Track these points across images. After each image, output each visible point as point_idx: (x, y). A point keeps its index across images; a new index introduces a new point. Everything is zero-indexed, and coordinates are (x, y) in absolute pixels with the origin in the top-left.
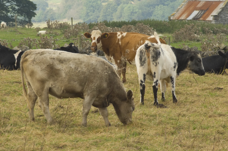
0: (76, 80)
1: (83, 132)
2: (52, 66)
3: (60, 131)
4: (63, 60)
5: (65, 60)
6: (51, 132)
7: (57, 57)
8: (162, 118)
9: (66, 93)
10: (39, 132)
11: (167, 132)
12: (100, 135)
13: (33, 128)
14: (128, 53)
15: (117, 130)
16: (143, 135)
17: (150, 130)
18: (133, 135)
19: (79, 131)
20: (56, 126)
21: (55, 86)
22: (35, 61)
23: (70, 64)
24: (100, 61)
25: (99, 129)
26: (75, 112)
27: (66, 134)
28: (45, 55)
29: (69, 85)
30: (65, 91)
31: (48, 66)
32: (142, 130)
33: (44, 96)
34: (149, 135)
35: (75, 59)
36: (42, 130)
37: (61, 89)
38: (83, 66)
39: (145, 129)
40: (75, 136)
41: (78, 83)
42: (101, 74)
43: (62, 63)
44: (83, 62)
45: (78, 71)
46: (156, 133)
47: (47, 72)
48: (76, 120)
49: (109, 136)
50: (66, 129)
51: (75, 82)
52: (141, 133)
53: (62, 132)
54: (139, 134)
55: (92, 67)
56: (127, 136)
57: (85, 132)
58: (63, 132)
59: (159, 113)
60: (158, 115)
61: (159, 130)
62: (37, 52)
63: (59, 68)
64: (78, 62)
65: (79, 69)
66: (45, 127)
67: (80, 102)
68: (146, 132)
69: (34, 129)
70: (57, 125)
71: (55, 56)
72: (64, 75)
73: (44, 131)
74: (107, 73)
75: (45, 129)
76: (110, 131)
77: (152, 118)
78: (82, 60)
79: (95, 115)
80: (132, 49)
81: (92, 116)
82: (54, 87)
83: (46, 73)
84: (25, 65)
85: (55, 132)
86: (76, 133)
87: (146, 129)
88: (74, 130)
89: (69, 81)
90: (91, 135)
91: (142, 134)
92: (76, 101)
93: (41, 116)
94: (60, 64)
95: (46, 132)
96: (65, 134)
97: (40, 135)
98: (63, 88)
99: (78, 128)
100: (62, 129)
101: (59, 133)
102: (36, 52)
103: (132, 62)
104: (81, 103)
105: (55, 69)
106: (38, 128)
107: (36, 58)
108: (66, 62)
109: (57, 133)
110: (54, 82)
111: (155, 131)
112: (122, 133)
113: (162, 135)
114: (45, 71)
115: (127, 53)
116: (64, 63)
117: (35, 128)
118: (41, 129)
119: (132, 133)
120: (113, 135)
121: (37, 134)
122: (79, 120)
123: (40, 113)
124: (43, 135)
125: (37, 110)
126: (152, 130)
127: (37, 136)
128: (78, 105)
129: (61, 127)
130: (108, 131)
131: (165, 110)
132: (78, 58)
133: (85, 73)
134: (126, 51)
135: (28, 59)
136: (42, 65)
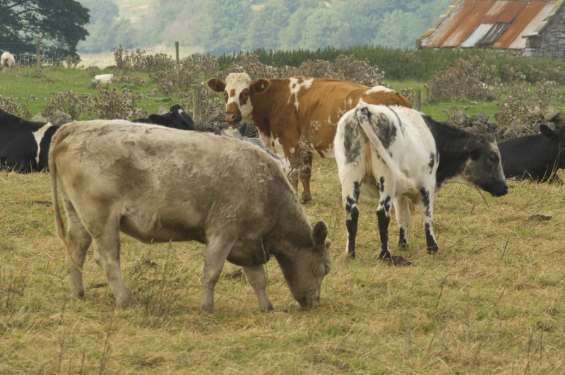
0: (186, 197)
1: (204, 326)
2: (128, 161)
3: (147, 325)
4: (155, 147)
5: (159, 148)
6: (125, 326)
7: (140, 140)
8: (400, 291)
9: (162, 229)
10: (96, 326)
11: (412, 325)
12: (246, 333)
13: (80, 317)
14: (317, 129)
15: (288, 321)
16: (352, 333)
17: (371, 321)
18: (329, 332)
19: (195, 323)
20: (136, 312)
21: (135, 212)
22: (86, 150)
23: (172, 157)
24: (247, 150)
25: (244, 319)
26: (183, 276)
27: (162, 332)
28: (110, 135)
29: (170, 209)
30: (159, 223)
31: (117, 161)
32: (350, 321)
33: (107, 237)
34: (367, 334)
35: (185, 145)
36: (104, 320)
37: (151, 218)
38: (203, 161)
39: (357, 319)
40: (184, 337)
41: (192, 204)
42: (249, 181)
43: (153, 154)
44: (206, 152)
45: (191, 175)
46: (385, 329)
47: (115, 177)
48: (186, 295)
49: (270, 335)
50: (162, 319)
51: (186, 200)
52: (349, 328)
53: (151, 327)
54: (344, 330)
55: (226, 164)
56: (314, 336)
57: (209, 327)
58: (156, 325)
59: (392, 279)
60: (389, 285)
61: (391, 322)
62: (90, 128)
63: (146, 167)
64: (192, 152)
65: (194, 171)
66: (110, 314)
67: (196, 252)
68: (362, 325)
69: (84, 318)
70: (140, 309)
71: (135, 137)
72: (157, 184)
73: (108, 323)
74: (265, 179)
75: (111, 318)
76: (272, 322)
77: (374, 291)
78: (202, 147)
79: (234, 283)
80: (327, 120)
81: (227, 286)
82: (134, 214)
83: (114, 179)
84: (62, 159)
85: (135, 325)
86: (187, 329)
87: (360, 319)
88: (181, 322)
89: (171, 198)
90: (224, 334)
91: (351, 330)
92: (187, 248)
93: (99, 286)
94: (147, 157)
95: (113, 325)
96: (159, 330)
97: (97, 333)
98: (154, 217)
99: (192, 316)
100: (151, 318)
101: (145, 327)
102: (87, 127)
103: (326, 151)
104: (198, 255)
105: (136, 169)
106: (94, 315)
107: (88, 142)
108: (161, 153)
109: (141, 327)
110: (134, 201)
111: (382, 324)
112: (301, 328)
114: (111, 174)
115: (314, 128)
116: (158, 154)
117: (86, 316)
118: (100, 318)
119: (325, 328)
120: (278, 333)
121: (91, 331)
122: (195, 297)
123: (98, 278)
124: (104, 333)
125: (90, 271)
126: (376, 322)
127: (90, 335)
128: (193, 258)
129: (149, 314)
130: (266, 324)
131: (406, 272)
132: (191, 142)
133: (210, 178)
134: (311, 124)
135: (69, 144)
136: (103, 159)
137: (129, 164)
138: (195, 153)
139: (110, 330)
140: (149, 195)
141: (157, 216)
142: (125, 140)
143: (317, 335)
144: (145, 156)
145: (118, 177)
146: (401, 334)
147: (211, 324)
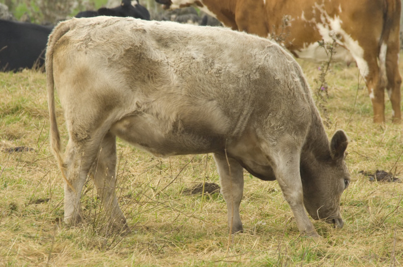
0: (212, 95)
1: (160, 248)
2: (139, 50)
3: (94, 246)
6: (69, 247)
7: (152, 29)
10: (35, 247)
11: (398, 249)
12: (207, 256)
13: (17, 237)
15: (256, 243)
16: (328, 257)
17: (350, 245)
18: (302, 257)
19: (148, 244)
20: (83, 232)
21: (148, 109)
22: (91, 40)
23: (189, 50)
25: (205, 241)
27: (111, 254)
31: (128, 51)
32: (327, 244)
34: (345, 259)
36: (44, 240)
39: (335, 242)
40: (137, 260)
43: (166, 45)
46: (366, 253)
49: (235, 259)
50: (111, 240)
52: (325, 253)
53: (99, 248)
54: (319, 255)
56: (285, 261)
57: (165, 249)
58: (104, 247)
61: (374, 246)
63: (160, 59)
65: (217, 66)
66: (52, 233)
68: (339, 249)
69: (22, 238)
70: (87, 228)
73: (50, 244)
75: (53, 238)
76: (237, 244)
82: (144, 111)
85: (80, 247)
86: (140, 251)
87: (337, 241)
88: (133, 243)
90: (183, 257)
91: (327, 255)
95: (55, 246)
96: (107, 252)
97: (37, 255)
99: (146, 237)
100: (99, 239)
101: (92, 249)
103: (300, 51)
106: (33, 235)
107: (92, 33)
108: (175, 45)
109: (87, 249)
111: (363, 248)
112: (270, 252)
113: (382, 260)
114: (120, 66)
117: (24, 236)
118: (41, 238)
119: (298, 252)
120: (244, 257)
121: (30, 253)
122: (149, 215)
123: (38, 193)
124: (45, 256)
125: (29, 184)
126: (355, 245)
127: (29, 258)
128: (146, 170)
129: (97, 234)
130: (230, 247)
131: (391, 189)
134: (283, 19)
135: (71, 37)
139: (51, 251)
142: (134, 28)
143: (288, 259)
144: (157, 47)
146: (385, 259)
147: (168, 246)
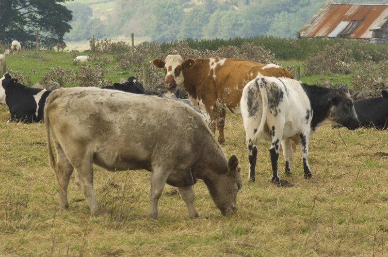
0: (138, 140)
1: (151, 228)
2: (98, 115)
3: (112, 227)
4: (117, 106)
5: (120, 106)
6: (97, 228)
7: (107, 101)
8: (285, 204)
9: (121, 162)
10: (76, 228)
11: (294, 227)
12: (180, 233)
13: (66, 222)
14: (229, 93)
15: (209, 225)
16: (253, 233)
17: (265, 225)
18: (237, 232)
19: (145, 226)
20: (105, 219)
21: (103, 150)
22: (70, 107)
23: (129, 113)
24: (180, 107)
25: (179, 224)
26: (137, 194)
27: (122, 232)
28: (86, 97)
29: (127, 148)
30: (120, 158)
31: (91, 115)
32: (252, 225)
33: (84, 167)
34: (263, 233)
35: (137, 104)
36: (82, 224)
37: (114, 155)
38: (150, 115)
39: (256, 223)
40: (138, 235)
41: (142, 144)
42: (181, 129)
43: (116, 110)
44: (152, 109)
45: (142, 125)
46: (275, 230)
47: (90, 126)
48: (139, 207)
49: (196, 234)
50: (122, 224)
51: (138, 142)
52: (251, 230)
53: (115, 228)
54: (247, 231)
55: (166, 117)
57: (155, 228)
58: (118, 228)
59: (280, 196)
60: (278, 200)
61: (280, 225)
62: (73, 93)
63: (111, 119)
64: (142, 109)
65: (144, 122)
66: (86, 220)
67: (146, 178)
68: (259, 228)
69: (69, 223)
70: (107, 216)
71: (104, 99)
72: (118, 131)
73: (85, 226)
74: (192, 127)
75: (87, 223)
76: (198, 226)
77: (268, 204)
78: (149, 105)
79: (172, 199)
80: (235, 87)
81: (167, 201)
82: (101, 151)
83: (89, 128)
84: (53, 114)
85: (104, 228)
86: (139, 230)
87: (258, 223)
88: (135, 225)
89: (127, 141)
90: (165, 233)
91: (252, 231)
92: (139, 175)
93: (79, 201)
94: (111, 113)
95: (88, 227)
96: (120, 231)
97: (78, 233)
98: (116, 154)
99: (143, 222)
100: (115, 223)
101: (110, 229)
102: (71, 92)
103: (235, 109)
104: (147, 179)
105: (104, 121)
106: (75, 221)
107: (71, 102)
108: (121, 110)
109: (108, 229)
110: (102, 142)
111: (274, 227)
112: (218, 230)
113: (285, 234)
114: (86, 124)
115: (227, 93)
116: (119, 110)
117: (70, 221)
118: (80, 223)
119: (234, 229)
120: (202, 233)
121: (73, 232)
122: (145, 208)
123: (78, 196)
124: (83, 233)
125: (73, 190)
126: (269, 225)
127: (73, 235)
128: (143, 181)
129: (114, 220)
130: (193, 227)
131: (290, 191)
132: (142, 102)
133: (154, 127)
134: (225, 90)
135: (58, 104)
136: (81, 114)
137: (99, 117)
138: (144, 110)
139: (86, 230)
140: (113, 138)
141: (118, 153)
142: (96, 101)
143: (228, 234)
144: (110, 112)
145: (92, 127)
146: (286, 233)
147: (156, 227)
